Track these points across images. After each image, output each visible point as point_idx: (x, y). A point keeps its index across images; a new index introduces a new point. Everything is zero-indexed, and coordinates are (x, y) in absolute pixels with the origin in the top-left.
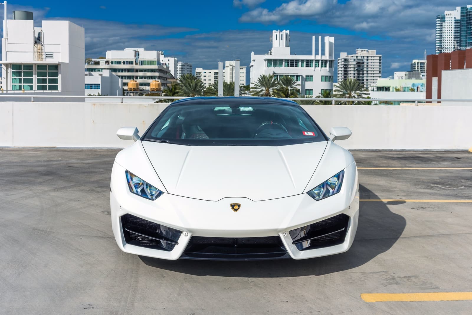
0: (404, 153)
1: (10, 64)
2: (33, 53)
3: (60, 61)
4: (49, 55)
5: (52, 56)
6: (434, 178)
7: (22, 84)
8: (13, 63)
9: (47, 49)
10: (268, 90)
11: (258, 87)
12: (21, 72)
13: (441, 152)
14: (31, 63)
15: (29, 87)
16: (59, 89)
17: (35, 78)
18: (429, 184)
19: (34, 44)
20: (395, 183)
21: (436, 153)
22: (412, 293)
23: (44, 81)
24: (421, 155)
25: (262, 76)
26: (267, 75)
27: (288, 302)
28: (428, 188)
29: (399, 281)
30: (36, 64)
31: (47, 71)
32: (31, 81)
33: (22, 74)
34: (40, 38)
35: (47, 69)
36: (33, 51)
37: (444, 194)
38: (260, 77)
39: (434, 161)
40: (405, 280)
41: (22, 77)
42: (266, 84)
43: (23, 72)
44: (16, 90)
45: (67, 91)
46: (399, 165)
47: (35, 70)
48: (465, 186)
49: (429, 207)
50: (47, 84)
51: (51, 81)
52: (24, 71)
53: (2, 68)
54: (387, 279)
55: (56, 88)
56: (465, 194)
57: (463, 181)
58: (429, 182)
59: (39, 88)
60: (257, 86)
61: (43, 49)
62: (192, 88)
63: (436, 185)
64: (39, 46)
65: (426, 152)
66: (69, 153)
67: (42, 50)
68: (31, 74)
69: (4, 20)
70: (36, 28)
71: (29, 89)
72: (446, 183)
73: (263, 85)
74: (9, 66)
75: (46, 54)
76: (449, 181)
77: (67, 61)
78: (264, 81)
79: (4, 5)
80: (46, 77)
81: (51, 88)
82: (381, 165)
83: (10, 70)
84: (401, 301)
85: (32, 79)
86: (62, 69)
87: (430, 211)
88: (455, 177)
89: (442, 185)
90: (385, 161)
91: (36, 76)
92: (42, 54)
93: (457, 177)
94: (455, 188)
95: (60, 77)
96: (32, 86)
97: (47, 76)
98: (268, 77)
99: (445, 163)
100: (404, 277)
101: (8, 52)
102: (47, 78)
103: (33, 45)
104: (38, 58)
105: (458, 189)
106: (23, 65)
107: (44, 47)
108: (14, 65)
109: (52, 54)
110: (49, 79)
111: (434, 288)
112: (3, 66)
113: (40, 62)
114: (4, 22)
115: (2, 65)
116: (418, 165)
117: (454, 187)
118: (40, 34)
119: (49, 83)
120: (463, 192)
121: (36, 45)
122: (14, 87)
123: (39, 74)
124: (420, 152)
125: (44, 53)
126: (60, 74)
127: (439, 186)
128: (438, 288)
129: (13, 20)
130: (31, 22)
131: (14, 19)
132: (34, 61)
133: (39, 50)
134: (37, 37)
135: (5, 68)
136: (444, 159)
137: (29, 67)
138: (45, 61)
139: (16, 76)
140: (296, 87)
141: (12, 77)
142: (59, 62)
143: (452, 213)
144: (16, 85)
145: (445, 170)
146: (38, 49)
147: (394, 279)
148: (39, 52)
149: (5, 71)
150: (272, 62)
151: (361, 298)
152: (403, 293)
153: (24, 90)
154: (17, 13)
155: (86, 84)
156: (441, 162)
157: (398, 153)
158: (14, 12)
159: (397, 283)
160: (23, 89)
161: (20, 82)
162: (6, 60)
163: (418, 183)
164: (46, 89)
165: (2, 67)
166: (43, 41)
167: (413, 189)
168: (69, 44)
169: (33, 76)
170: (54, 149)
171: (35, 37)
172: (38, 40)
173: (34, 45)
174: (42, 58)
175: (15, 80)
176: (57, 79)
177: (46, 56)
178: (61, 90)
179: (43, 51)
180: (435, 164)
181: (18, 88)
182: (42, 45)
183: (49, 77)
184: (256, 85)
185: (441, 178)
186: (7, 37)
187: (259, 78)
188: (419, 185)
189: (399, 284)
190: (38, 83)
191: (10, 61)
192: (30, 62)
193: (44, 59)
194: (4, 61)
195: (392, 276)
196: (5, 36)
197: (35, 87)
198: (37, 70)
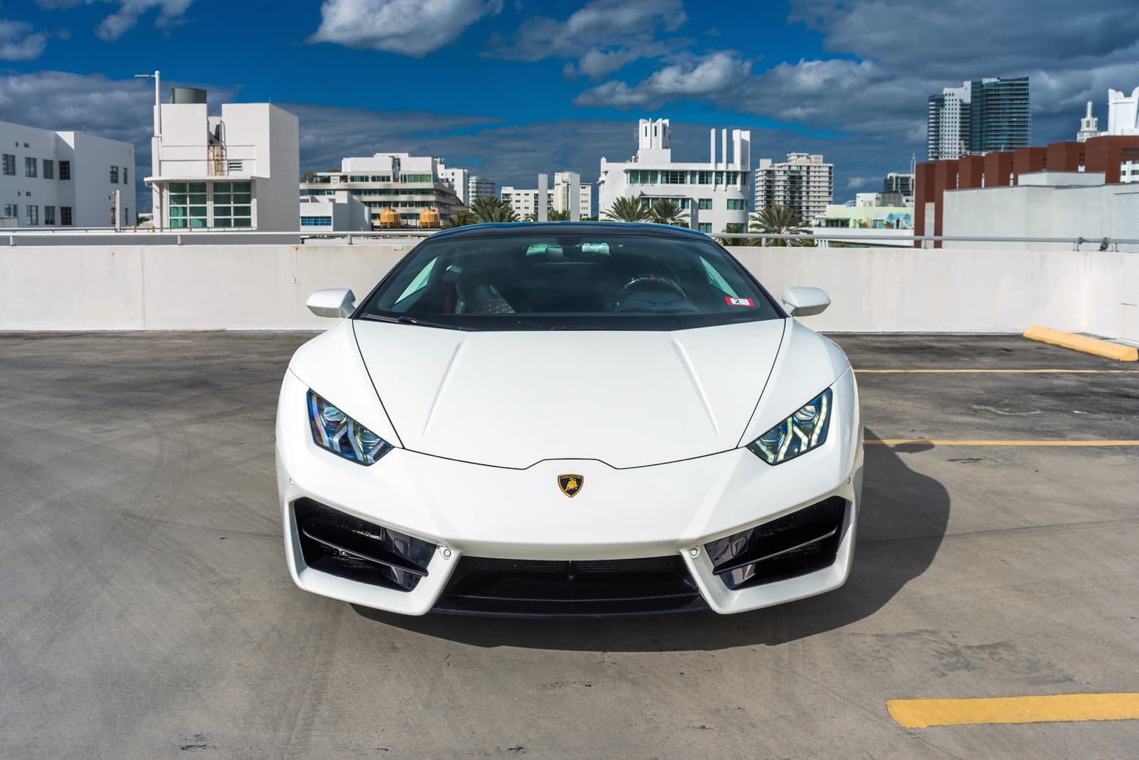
0: (901, 339)
1: (167, 181)
2: (207, 162)
3: (255, 175)
4: (236, 165)
5: (240, 167)
6: (974, 391)
7: (188, 217)
8: (172, 180)
9: (231, 154)
11: (612, 218)
12: (186, 195)
13: (972, 338)
14: (203, 180)
15: (200, 223)
16: (252, 225)
17: (210, 206)
18: (969, 404)
19: (209, 146)
20: (900, 402)
21: (962, 339)
22: (1011, 695)
23: (226, 211)
24: (935, 344)
25: (620, 199)
26: (628, 198)
27: (704, 727)
28: (967, 414)
29: (971, 659)
30: (211, 181)
31: (232, 193)
32: (203, 211)
33: (188, 199)
34: (219, 134)
35: (232, 190)
36: (206, 158)
37: (1006, 426)
38: (616, 201)
39: (964, 355)
40: (985, 655)
41: (188, 205)
42: (628, 213)
43: (190, 197)
44: (178, 228)
45: (267, 229)
46: (899, 364)
47: (210, 192)
48: (1042, 409)
49: (985, 458)
50: (232, 217)
51: (237, 211)
52: (191, 194)
53: (153, 190)
54: (940, 655)
55: (247, 223)
56: (1048, 426)
57: (1033, 397)
58: (966, 401)
59: (218, 223)
61: (224, 154)
63: (983, 407)
64: (217, 150)
65: (943, 338)
66: (247, 342)
67: (222, 156)
68: (204, 200)
69: (155, 104)
70: (211, 119)
71: (201, 226)
72: (1001, 401)
73: (621, 215)
74: (165, 185)
75: (231, 164)
76: (1006, 398)
77: (266, 174)
78: (623, 207)
79: (154, 78)
80: (230, 203)
81: (239, 223)
82: (863, 364)
83: (167, 194)
84: (991, 724)
85: (206, 208)
86: (257, 188)
87: (991, 467)
88: (1016, 389)
89: (995, 406)
90: (868, 356)
91: (213, 202)
92: (222, 164)
93: (1020, 389)
94: (1023, 414)
95: (254, 204)
96: (206, 220)
97: (232, 202)
98: (631, 201)
99: (986, 360)
100: (981, 647)
101: (162, 162)
102: (232, 205)
103: (206, 148)
104: (217, 170)
105: (1032, 416)
106: (189, 183)
107: (226, 150)
108: (173, 184)
109: (240, 163)
110: (234, 207)
111: (1060, 681)
112: (154, 186)
113: (218, 177)
114: (156, 108)
115: (153, 184)
116: (934, 365)
117: (1021, 412)
118: (218, 127)
119: (234, 215)
120: (1043, 423)
121: (212, 148)
122: (173, 224)
123: (217, 200)
124: (932, 338)
125: (226, 162)
126: (255, 198)
127: (988, 408)
128: (1070, 680)
129: (171, 105)
130: (202, 108)
131: (174, 102)
132: (208, 175)
133: (217, 156)
134: (214, 133)
135: (158, 189)
136: (983, 352)
137: (199, 186)
138: (228, 175)
139: (178, 204)
140: (682, 218)
141: (169, 206)
142: (252, 177)
143: (1037, 471)
144: (177, 220)
145: (992, 373)
146: (216, 154)
147: (956, 653)
148: (218, 160)
149: (158, 195)
150: (639, 176)
151: (889, 716)
152: (990, 696)
153: (191, 228)
154: (178, 92)
155: (302, 218)
156: (977, 358)
157: (890, 339)
158: (173, 90)
159: (967, 666)
160: (189, 226)
161: (185, 214)
162: (160, 175)
163: (946, 402)
164: (229, 226)
165: (152, 188)
166: (223, 140)
167: (939, 415)
168: (271, 145)
169: (207, 202)
170: (220, 334)
171: (209, 134)
172: (215, 139)
173: (209, 148)
174: (223, 171)
175: (175, 210)
176: (250, 207)
177: (231, 167)
178: (256, 226)
179: (224, 158)
180: (967, 362)
181: (180, 224)
182: (222, 148)
183: (234, 203)
184: (608, 215)
185: (987, 390)
186: (160, 135)
188: (948, 406)
189: (974, 668)
190: (215, 215)
191: (166, 177)
192: (201, 178)
193: (226, 173)
194: (155, 177)
195: (951, 644)
196: (157, 132)
197: (210, 223)
198: (215, 191)
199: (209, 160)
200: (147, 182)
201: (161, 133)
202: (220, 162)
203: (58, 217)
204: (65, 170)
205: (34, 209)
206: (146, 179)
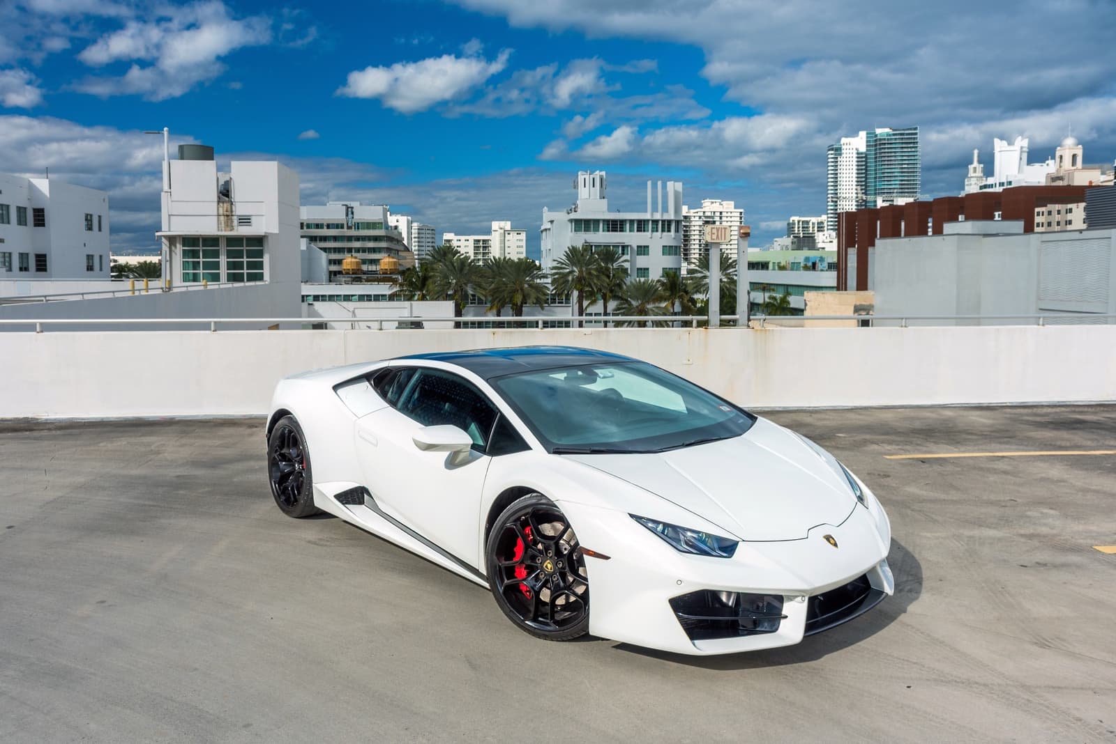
1: (180, 236)
2: (216, 217)
3: (266, 231)
4: (245, 220)
5: (250, 222)
7: (201, 271)
8: (185, 235)
9: (240, 210)
10: (581, 271)
11: (564, 266)
12: (199, 250)
14: (215, 235)
15: (210, 277)
16: (265, 279)
17: (223, 260)
19: (218, 201)
23: (240, 265)
25: (571, 248)
26: (579, 245)
30: (224, 236)
31: (245, 248)
32: (216, 266)
33: (201, 253)
34: (228, 191)
35: (245, 245)
36: (216, 214)
38: (567, 250)
41: (201, 260)
42: (579, 261)
43: (203, 251)
44: (189, 281)
45: (277, 282)
47: (223, 248)
50: (245, 271)
51: (251, 265)
52: (203, 248)
53: (163, 244)
55: (260, 277)
59: (231, 278)
60: (563, 264)
61: (234, 209)
62: (456, 268)
64: (227, 206)
67: (232, 211)
68: (216, 254)
69: (164, 160)
70: (220, 174)
71: (214, 279)
73: (573, 264)
74: (177, 239)
75: (240, 219)
77: (276, 231)
78: (574, 255)
79: (162, 135)
80: (243, 258)
81: (252, 277)
83: (179, 248)
85: (219, 262)
86: (269, 243)
91: (226, 257)
92: (231, 219)
95: (266, 259)
96: (218, 274)
97: (245, 257)
98: (581, 249)
101: (173, 217)
102: (245, 260)
103: (216, 204)
104: (226, 226)
106: (203, 238)
107: (235, 207)
108: (186, 238)
109: (249, 219)
110: (247, 262)
112: (164, 240)
113: (229, 233)
114: (165, 165)
115: (162, 238)
118: (227, 183)
119: (247, 269)
121: (221, 204)
122: (186, 278)
123: (230, 254)
125: (235, 217)
126: (268, 252)
129: (179, 162)
130: (209, 166)
131: (181, 159)
132: (218, 230)
133: (227, 211)
134: (222, 189)
135: (168, 243)
137: (212, 241)
138: (237, 230)
139: (188, 258)
140: (622, 264)
141: (180, 260)
142: (266, 233)
144: (188, 273)
146: (225, 210)
148: (227, 216)
149: (168, 248)
150: (584, 225)
153: (204, 282)
154: (184, 148)
158: (181, 146)
161: (197, 268)
162: (170, 230)
164: (242, 280)
165: (162, 242)
166: (232, 197)
168: (279, 202)
169: (220, 257)
171: (219, 189)
172: (225, 193)
173: (218, 204)
174: (233, 226)
175: (187, 265)
176: (262, 262)
177: (241, 223)
178: (269, 280)
179: (234, 214)
181: (191, 278)
182: (232, 204)
184: (560, 262)
186: (169, 190)
187: (566, 252)
190: (228, 269)
191: (177, 231)
192: (213, 234)
193: (235, 228)
194: (165, 231)
196: (166, 188)
197: (223, 277)
198: (227, 246)
199: (218, 215)
200: (158, 236)
201: (170, 188)
202: (230, 217)
203: (32, 263)
204: (39, 217)
205: (7, 255)
206: (157, 234)
